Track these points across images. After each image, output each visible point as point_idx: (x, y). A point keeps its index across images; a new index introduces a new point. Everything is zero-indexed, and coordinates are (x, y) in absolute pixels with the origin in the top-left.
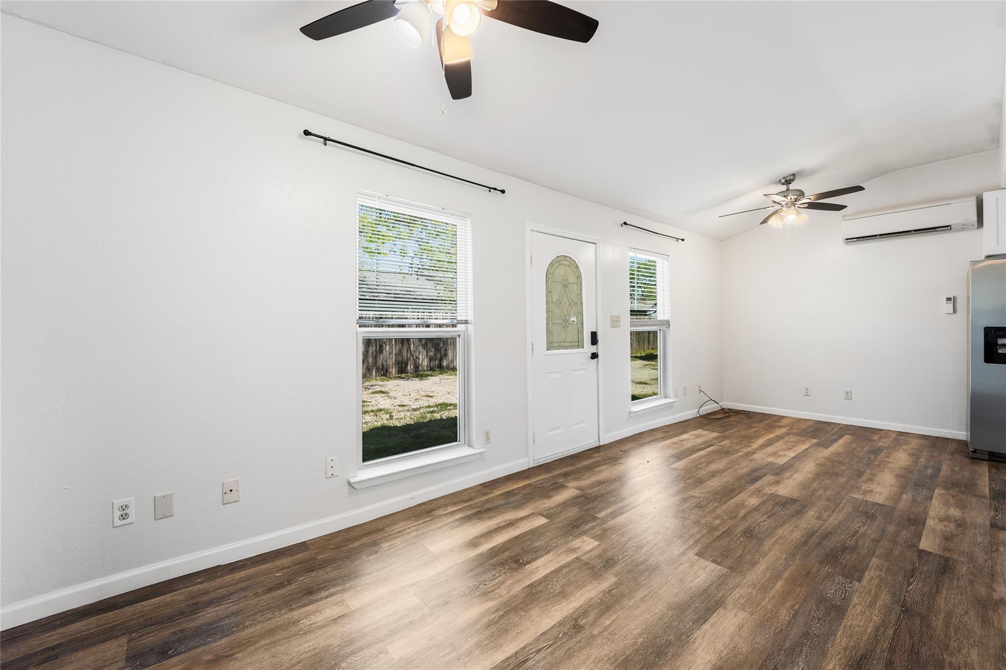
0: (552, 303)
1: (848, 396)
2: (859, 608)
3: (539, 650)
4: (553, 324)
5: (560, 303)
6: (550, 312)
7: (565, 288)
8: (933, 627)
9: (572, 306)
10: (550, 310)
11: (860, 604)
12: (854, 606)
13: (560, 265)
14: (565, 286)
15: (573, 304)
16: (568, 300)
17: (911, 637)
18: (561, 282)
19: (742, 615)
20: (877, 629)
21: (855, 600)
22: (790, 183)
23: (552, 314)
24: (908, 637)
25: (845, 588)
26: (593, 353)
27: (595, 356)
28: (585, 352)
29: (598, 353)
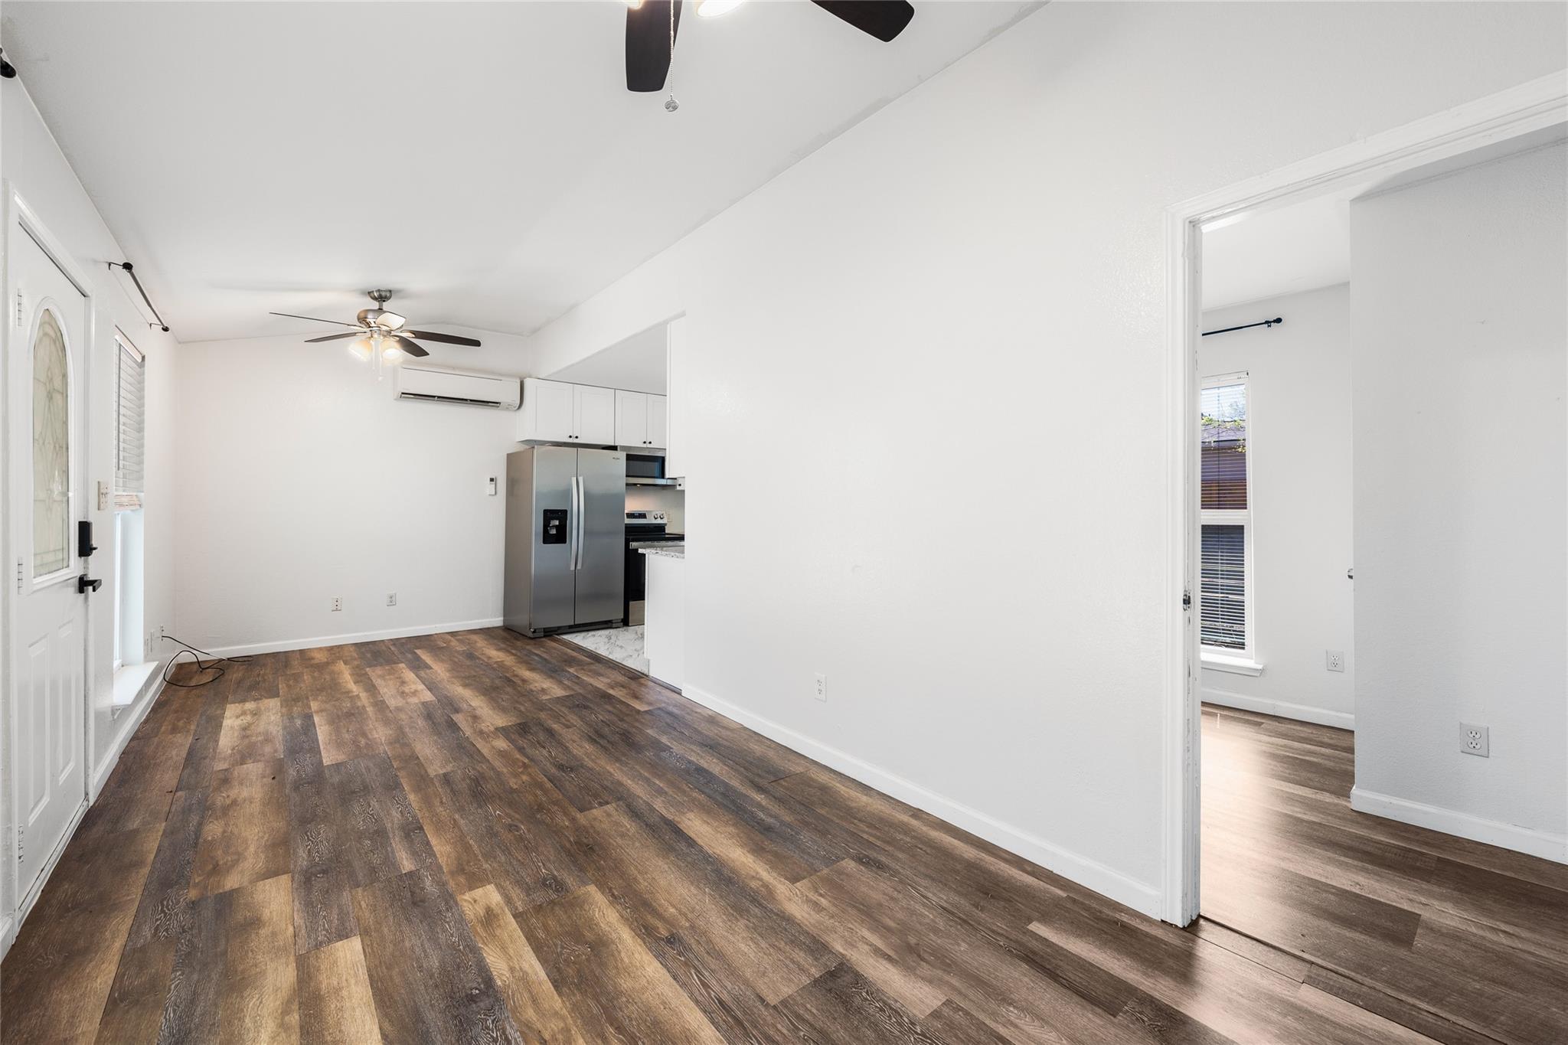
1: (392, 601)
3: (705, 985)
22: (384, 301)
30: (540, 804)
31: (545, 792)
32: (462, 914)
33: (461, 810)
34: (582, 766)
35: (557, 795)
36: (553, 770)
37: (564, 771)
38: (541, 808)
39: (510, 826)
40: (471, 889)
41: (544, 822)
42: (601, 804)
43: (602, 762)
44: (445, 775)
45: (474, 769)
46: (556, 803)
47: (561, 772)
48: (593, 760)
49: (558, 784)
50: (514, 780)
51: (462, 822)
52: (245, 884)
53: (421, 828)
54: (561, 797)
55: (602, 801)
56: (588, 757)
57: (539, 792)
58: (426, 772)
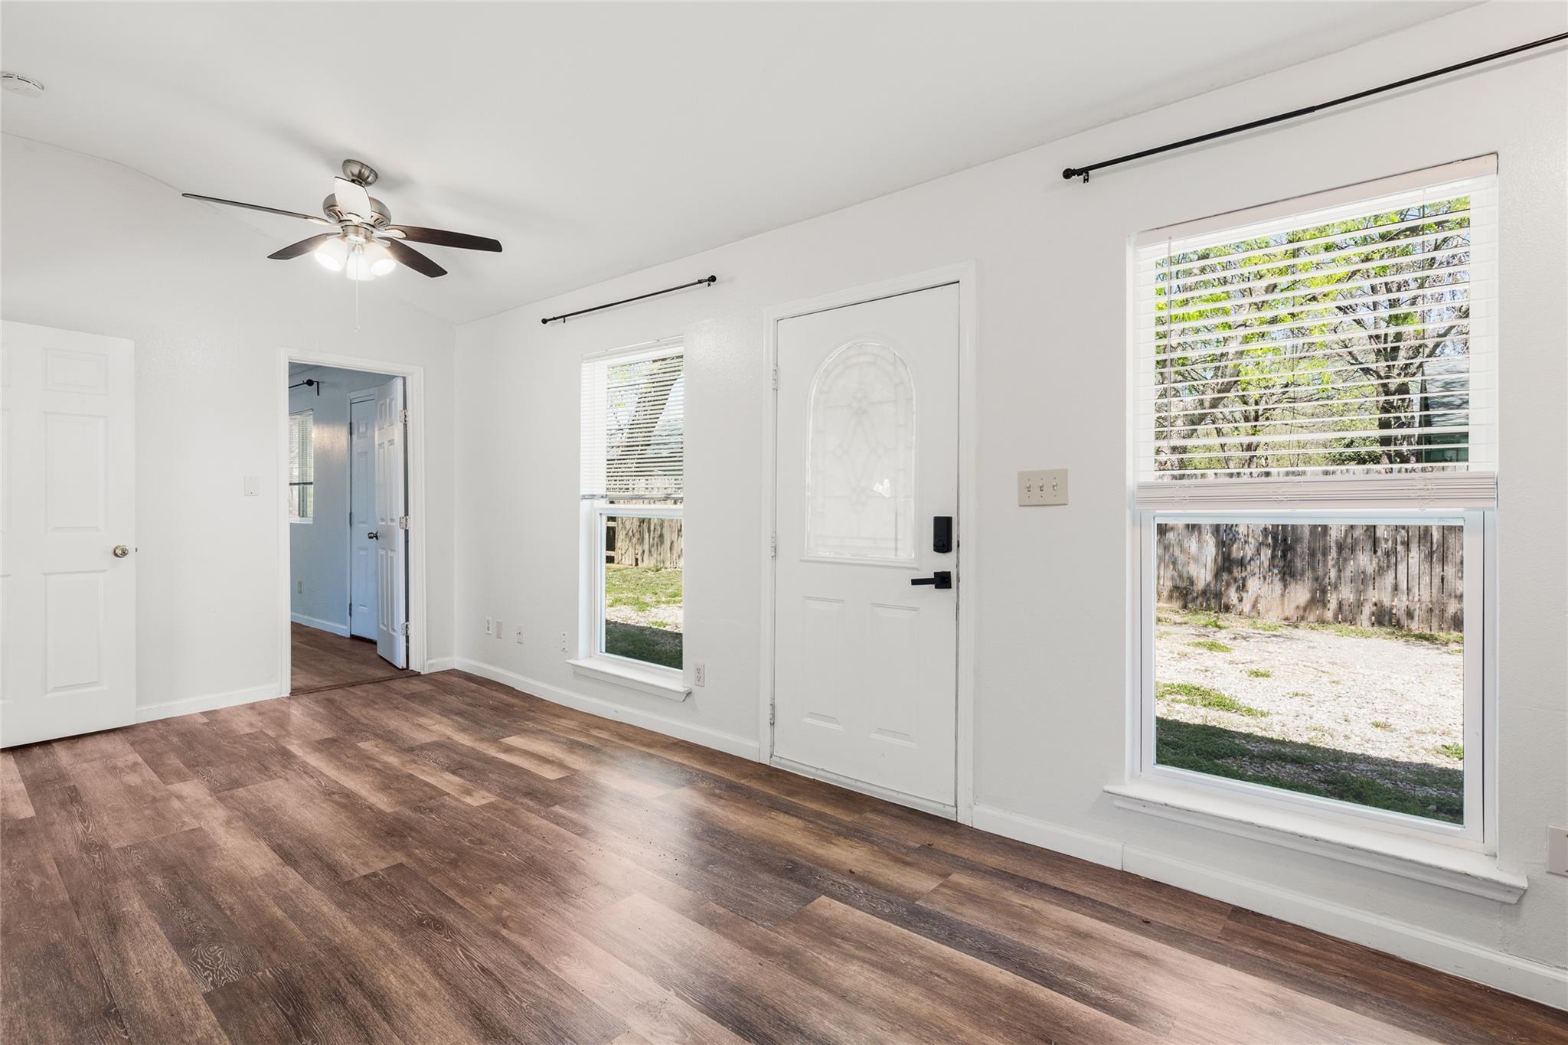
0: (826, 452)
2: (166, 965)
4: (825, 497)
5: (846, 452)
6: (820, 472)
7: (860, 417)
8: (59, 1021)
9: (879, 457)
10: (821, 470)
11: (171, 970)
12: (174, 961)
13: (847, 367)
14: (861, 412)
15: (881, 451)
16: (867, 443)
17: (80, 986)
18: (848, 406)
20: (124, 962)
21: (181, 969)
23: (824, 478)
24: (83, 982)
25: (212, 971)
26: (935, 573)
27: (942, 580)
28: (915, 566)
29: (949, 572)
30: (455, 868)
31: (454, 884)
34: (402, 931)
35: (435, 880)
36: (450, 918)
37: (433, 919)
38: (453, 863)
41: (444, 850)
42: (375, 874)
43: (366, 942)
46: (435, 871)
47: (437, 917)
48: (382, 944)
49: (438, 895)
54: (430, 879)
55: (374, 879)
56: (392, 950)
57: (462, 882)
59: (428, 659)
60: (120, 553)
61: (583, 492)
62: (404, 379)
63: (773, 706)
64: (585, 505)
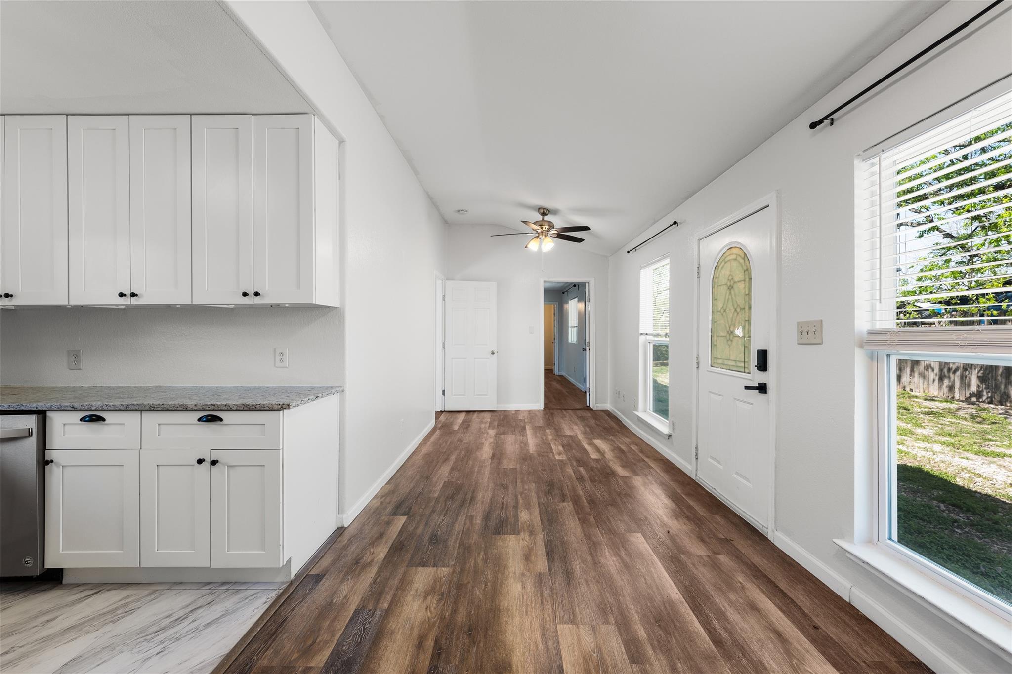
0: (717, 311)
4: (717, 336)
5: (725, 311)
6: (715, 322)
7: (730, 290)
9: (738, 313)
10: (715, 321)
13: (726, 263)
14: (731, 288)
15: (738, 310)
16: (733, 305)
18: (726, 284)
19: (483, 458)
23: (717, 325)
26: (759, 383)
27: (762, 388)
28: (751, 378)
29: (766, 384)
32: (566, 456)
33: (560, 481)
39: (544, 471)
40: (563, 460)
44: (564, 501)
45: (548, 499)
50: (532, 487)
51: (561, 476)
52: (634, 477)
53: (577, 478)
58: (574, 506)
59: (596, 404)
60: (493, 353)
61: (641, 332)
62: (589, 283)
63: (697, 449)
64: (642, 338)
